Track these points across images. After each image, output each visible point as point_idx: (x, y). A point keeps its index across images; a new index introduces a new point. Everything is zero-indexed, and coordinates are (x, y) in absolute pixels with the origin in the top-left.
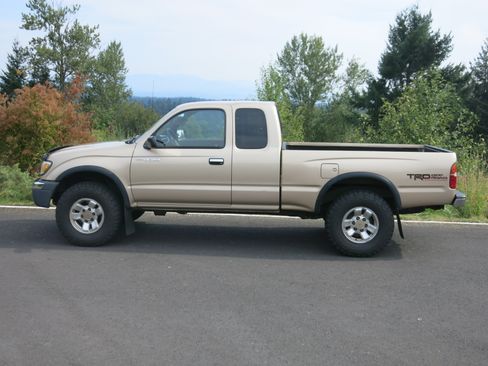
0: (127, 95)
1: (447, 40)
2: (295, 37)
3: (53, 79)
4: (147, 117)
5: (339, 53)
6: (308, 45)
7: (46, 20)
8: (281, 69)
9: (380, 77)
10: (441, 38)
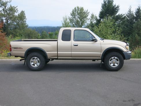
0: (27, 26)
1: (118, 7)
2: (75, 8)
3: (5, 22)
4: (33, 32)
5: (88, 12)
6: (79, 9)
7: (2, 5)
8: (72, 17)
9: (99, 18)
10: (116, 6)
